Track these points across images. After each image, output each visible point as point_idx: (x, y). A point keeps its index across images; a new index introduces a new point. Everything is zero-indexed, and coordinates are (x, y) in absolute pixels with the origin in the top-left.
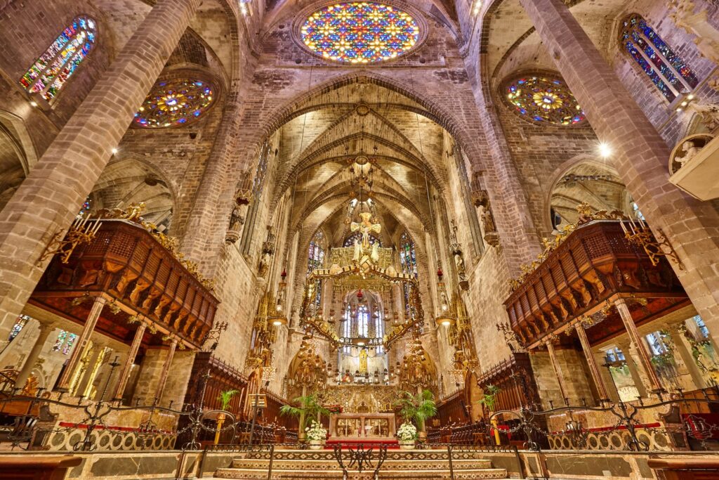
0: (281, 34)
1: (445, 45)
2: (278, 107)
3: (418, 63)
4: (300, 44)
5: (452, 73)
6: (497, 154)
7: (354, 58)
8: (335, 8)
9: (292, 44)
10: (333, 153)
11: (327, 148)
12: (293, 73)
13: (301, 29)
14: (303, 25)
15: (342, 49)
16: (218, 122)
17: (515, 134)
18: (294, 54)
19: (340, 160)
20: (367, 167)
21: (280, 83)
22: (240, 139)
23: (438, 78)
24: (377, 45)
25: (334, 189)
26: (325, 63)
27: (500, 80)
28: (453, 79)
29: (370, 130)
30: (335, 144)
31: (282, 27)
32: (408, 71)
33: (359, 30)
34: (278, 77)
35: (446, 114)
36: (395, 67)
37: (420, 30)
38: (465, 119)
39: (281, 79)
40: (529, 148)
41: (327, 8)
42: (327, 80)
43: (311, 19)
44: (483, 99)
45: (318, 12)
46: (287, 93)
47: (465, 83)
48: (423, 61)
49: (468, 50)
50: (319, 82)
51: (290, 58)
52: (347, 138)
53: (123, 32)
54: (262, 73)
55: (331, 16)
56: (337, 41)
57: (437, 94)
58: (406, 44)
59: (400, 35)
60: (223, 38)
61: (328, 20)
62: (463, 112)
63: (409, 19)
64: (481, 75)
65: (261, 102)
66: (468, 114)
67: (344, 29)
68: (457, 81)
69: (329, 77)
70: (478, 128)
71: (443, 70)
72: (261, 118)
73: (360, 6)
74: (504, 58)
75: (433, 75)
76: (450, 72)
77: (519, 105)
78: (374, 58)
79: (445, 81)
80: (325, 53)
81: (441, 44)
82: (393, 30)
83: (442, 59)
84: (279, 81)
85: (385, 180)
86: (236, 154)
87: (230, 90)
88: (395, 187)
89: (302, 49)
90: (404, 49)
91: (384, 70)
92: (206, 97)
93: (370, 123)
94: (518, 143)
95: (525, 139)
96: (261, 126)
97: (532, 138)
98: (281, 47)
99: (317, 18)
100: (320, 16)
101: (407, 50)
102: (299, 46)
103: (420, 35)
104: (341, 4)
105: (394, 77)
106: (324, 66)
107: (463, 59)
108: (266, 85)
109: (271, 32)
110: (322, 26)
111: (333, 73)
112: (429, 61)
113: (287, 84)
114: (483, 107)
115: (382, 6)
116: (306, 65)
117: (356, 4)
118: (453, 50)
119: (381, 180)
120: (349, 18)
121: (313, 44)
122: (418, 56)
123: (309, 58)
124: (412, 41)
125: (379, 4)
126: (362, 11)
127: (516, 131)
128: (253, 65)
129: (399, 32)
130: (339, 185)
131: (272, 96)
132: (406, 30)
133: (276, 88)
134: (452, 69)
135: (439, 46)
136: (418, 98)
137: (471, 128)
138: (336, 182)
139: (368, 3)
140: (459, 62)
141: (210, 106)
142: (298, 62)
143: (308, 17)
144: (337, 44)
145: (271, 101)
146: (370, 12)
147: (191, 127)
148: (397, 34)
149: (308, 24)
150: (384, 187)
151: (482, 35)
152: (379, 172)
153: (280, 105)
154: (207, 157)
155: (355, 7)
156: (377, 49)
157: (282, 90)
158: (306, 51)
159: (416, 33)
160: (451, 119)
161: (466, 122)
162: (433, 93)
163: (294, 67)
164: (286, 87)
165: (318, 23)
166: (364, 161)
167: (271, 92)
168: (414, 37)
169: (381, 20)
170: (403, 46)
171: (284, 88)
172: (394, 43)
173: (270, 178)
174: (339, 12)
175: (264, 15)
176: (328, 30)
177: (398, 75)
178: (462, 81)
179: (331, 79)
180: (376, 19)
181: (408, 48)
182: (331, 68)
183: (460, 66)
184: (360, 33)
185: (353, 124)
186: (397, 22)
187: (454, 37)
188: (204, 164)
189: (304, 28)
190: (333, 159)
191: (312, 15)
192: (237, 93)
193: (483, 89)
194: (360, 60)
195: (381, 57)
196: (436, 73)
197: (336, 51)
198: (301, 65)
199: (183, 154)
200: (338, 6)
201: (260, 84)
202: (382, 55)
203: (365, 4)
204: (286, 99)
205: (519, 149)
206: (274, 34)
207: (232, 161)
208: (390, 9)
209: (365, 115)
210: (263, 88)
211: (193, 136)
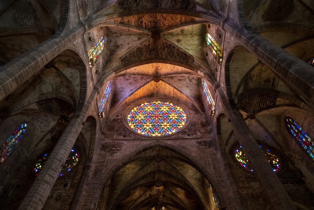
0: (117, 120)
1: (200, 125)
2: (113, 165)
3: (187, 137)
4: (126, 126)
5: (205, 142)
6: (233, 196)
7: (154, 133)
8: (144, 104)
9: (122, 126)
10: (142, 182)
11: (138, 181)
12: (122, 143)
13: (127, 117)
14: (129, 114)
15: (148, 128)
16: (80, 175)
17: (241, 181)
18: (123, 132)
19: (145, 185)
20: (161, 188)
21: (115, 150)
22: (91, 187)
23: (197, 145)
24: (165, 125)
25: (142, 202)
26: (139, 137)
27: (230, 146)
28: (205, 146)
29: (162, 169)
30: (143, 178)
31: (117, 116)
32: (182, 141)
33: (156, 117)
34: (114, 146)
35: (203, 168)
36: (175, 139)
37: (187, 116)
38: (213, 171)
39: (115, 147)
40: (250, 191)
41: (141, 104)
42: (139, 147)
43: (133, 111)
44: (222, 160)
45: (136, 107)
46: (118, 155)
47: (212, 148)
48: (189, 135)
49: (212, 129)
50: (135, 148)
51: (121, 134)
52: (150, 174)
53: (40, 127)
54: (106, 143)
55: (142, 109)
56: (145, 123)
57: (198, 155)
58: (180, 124)
59: (176, 119)
60: (88, 129)
61: (141, 112)
62: (212, 167)
63: (181, 110)
64: (220, 145)
65: (104, 162)
66: (215, 168)
67: (149, 116)
68: (207, 147)
69: (140, 146)
70: (221, 177)
71: (200, 140)
72: (103, 173)
73: (157, 103)
74: (230, 135)
75: (195, 143)
76: (203, 142)
77: (242, 161)
78: (164, 133)
79: (201, 147)
80: (139, 130)
81: (198, 124)
82: (173, 116)
83: (199, 134)
84: (114, 148)
85: (172, 197)
86: (88, 197)
87: (89, 156)
88: (178, 201)
89: (127, 129)
90: (179, 127)
91: (169, 141)
92: (75, 159)
93: (162, 165)
94: (243, 187)
95: (247, 185)
96: (103, 177)
97: (251, 184)
98: (117, 128)
99: (135, 110)
100: (137, 109)
101: (181, 128)
102: (126, 127)
103: (187, 119)
104: (147, 102)
105: (174, 145)
106: (138, 139)
107: (210, 133)
108: (108, 151)
109: (112, 119)
110: (138, 115)
111: (143, 143)
112: (192, 135)
113: (118, 150)
114: (222, 164)
115: (168, 103)
116: (129, 138)
117: (155, 102)
118: (205, 128)
119: (170, 196)
120: (151, 110)
121: (133, 125)
122: (186, 132)
123: (130, 134)
124: (183, 122)
125: (167, 102)
126: (158, 106)
127: (242, 179)
128: (102, 139)
129: (176, 117)
130: (145, 200)
131: (110, 158)
132: (180, 116)
133: (112, 152)
134: (205, 139)
135: (197, 126)
136: (187, 157)
137: (217, 177)
138: (143, 198)
139: (161, 101)
140: (208, 135)
141: (77, 165)
142: (125, 136)
143: (131, 110)
144: (145, 125)
145: (109, 161)
146: (162, 107)
147: (65, 179)
148: (175, 119)
149: (131, 114)
150: (172, 200)
151: (217, 126)
152: (168, 192)
153: (114, 164)
154: (71, 200)
155: (154, 104)
156: (166, 127)
157: (116, 154)
158: (129, 130)
159: (185, 118)
160: (206, 171)
161: (214, 173)
162: (195, 155)
163: (123, 140)
164: (118, 152)
165: (136, 113)
166: (159, 185)
167: (110, 155)
168: (184, 120)
169: (167, 111)
170: (179, 125)
171: (116, 152)
172: (174, 124)
173: (104, 204)
174: (147, 107)
175: (110, 110)
176: (141, 117)
177: (176, 144)
178: (210, 146)
179: (141, 147)
180: (165, 110)
181: (181, 126)
182: (142, 140)
183: (208, 138)
184: (157, 118)
185: (153, 166)
186: (175, 112)
187: (204, 121)
188: (69, 205)
189: (129, 116)
190: (141, 185)
191: (133, 109)
192: (92, 158)
193: (221, 154)
194: (157, 134)
195: (168, 132)
196: (196, 142)
197: (144, 129)
198: (126, 138)
199: (58, 198)
200: (146, 103)
201: (104, 150)
202: (168, 131)
203: (159, 102)
204: (117, 160)
205: (245, 192)
206: (114, 120)
207: (85, 202)
208: (171, 104)
209: (160, 162)
210: (106, 153)
211: (65, 185)
